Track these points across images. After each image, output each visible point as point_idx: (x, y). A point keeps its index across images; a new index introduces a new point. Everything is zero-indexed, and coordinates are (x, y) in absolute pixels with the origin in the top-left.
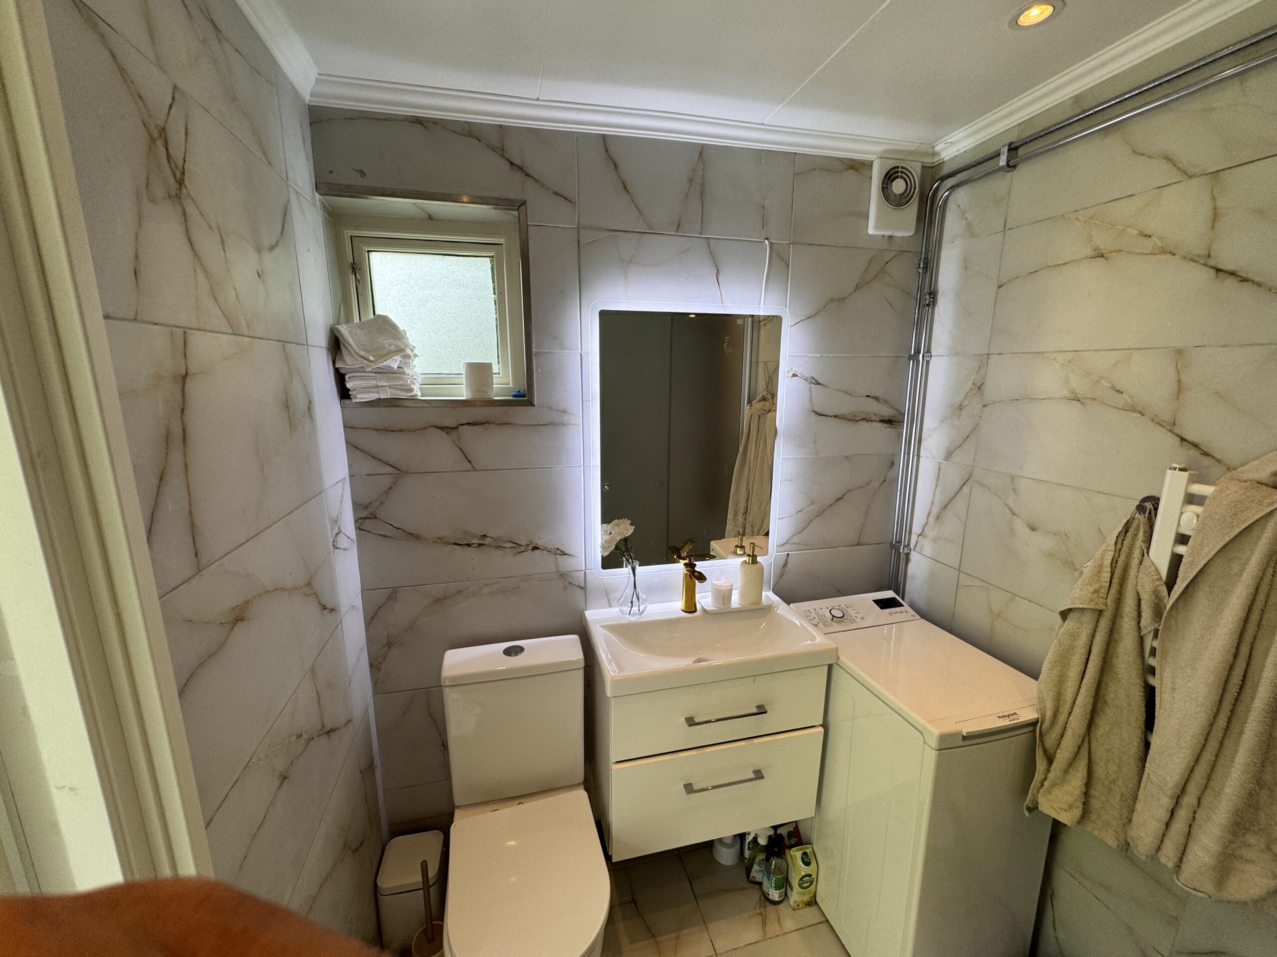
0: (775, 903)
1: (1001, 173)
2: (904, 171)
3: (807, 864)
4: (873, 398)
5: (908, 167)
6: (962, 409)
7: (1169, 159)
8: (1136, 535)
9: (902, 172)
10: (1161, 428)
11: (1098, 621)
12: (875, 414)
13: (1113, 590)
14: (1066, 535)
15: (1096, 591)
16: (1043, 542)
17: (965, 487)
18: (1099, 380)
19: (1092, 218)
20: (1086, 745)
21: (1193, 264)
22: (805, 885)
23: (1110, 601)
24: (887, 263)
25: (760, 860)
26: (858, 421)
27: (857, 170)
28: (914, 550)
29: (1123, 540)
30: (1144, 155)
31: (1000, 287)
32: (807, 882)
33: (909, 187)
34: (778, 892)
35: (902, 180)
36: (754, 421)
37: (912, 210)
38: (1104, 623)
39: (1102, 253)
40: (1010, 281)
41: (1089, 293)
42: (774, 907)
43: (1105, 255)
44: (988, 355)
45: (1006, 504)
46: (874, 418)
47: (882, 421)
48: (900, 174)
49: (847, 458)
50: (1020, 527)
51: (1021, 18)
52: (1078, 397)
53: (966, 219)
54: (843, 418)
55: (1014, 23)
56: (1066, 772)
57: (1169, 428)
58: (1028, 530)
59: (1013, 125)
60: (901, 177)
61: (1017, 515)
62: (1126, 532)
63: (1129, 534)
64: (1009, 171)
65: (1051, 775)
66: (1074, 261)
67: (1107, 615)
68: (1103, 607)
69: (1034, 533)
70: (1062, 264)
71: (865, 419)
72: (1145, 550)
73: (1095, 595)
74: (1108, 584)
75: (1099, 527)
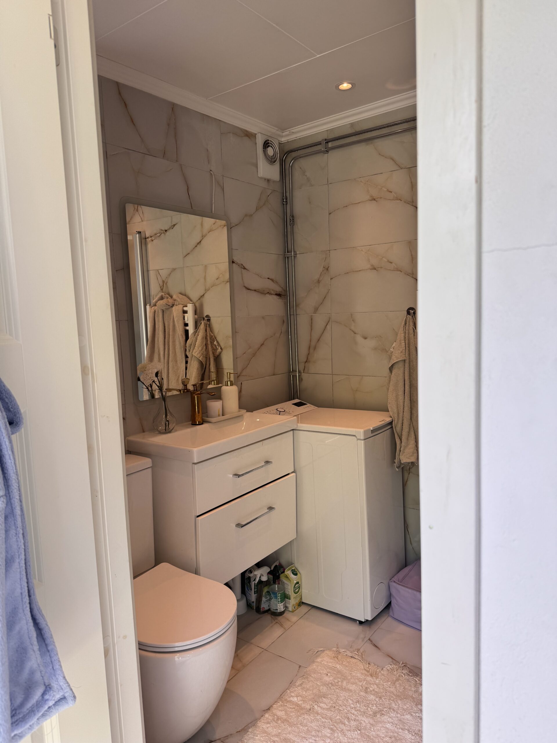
0: (282, 613)
1: (322, 154)
2: (272, 143)
3: (296, 574)
4: (271, 279)
5: (273, 141)
6: (319, 283)
7: (392, 159)
8: (409, 324)
9: (271, 144)
10: (409, 276)
11: (405, 366)
12: (273, 290)
13: (407, 351)
14: (380, 336)
15: (402, 352)
16: (371, 343)
17: (328, 326)
18: (382, 258)
19: (368, 181)
20: (411, 425)
21: (408, 204)
22: (297, 590)
23: (407, 355)
24: (268, 196)
25: (265, 593)
26: (265, 294)
27: (249, 138)
28: (304, 372)
29: (405, 328)
30: (384, 156)
31: (330, 214)
32: (297, 589)
33: (275, 153)
34: (282, 604)
35: (271, 148)
36: (158, 316)
37: (277, 166)
38: (407, 365)
39: (374, 198)
40: (335, 211)
41: (372, 217)
42: (281, 617)
43: (376, 199)
44: (330, 250)
45: (350, 329)
46: (272, 292)
47: (276, 294)
48: (270, 145)
49: (263, 318)
50: (359, 339)
51: (340, 86)
52: (375, 268)
53: (306, 176)
54: (258, 292)
55: (337, 87)
56: (408, 439)
57: (411, 276)
58: (363, 340)
59: (324, 130)
60: (271, 146)
61: (357, 333)
62: (406, 324)
63: (407, 325)
64: (326, 153)
65: (403, 444)
66: (363, 202)
67: (407, 361)
68: (405, 358)
69: (366, 340)
70: (358, 203)
71: (268, 293)
72: (415, 329)
73: (402, 354)
74: (405, 348)
75: (393, 328)
